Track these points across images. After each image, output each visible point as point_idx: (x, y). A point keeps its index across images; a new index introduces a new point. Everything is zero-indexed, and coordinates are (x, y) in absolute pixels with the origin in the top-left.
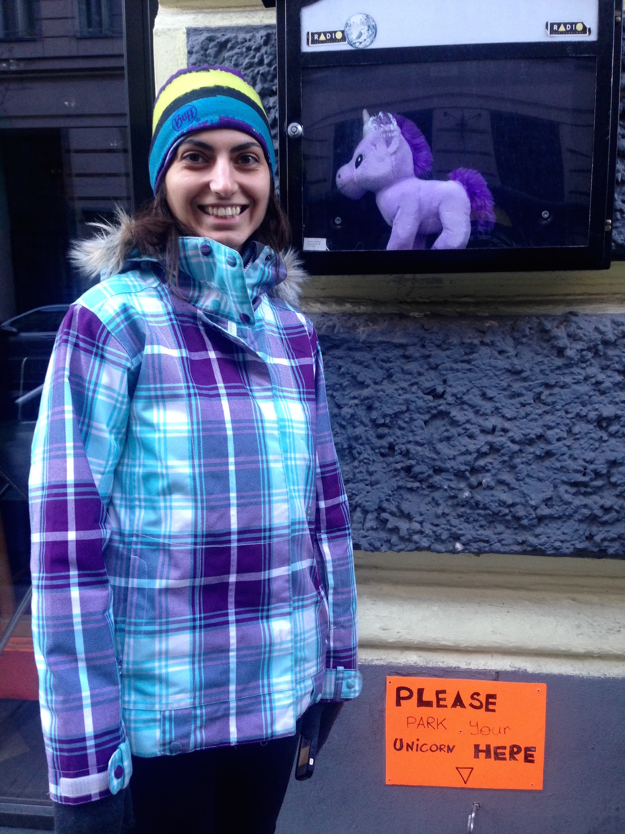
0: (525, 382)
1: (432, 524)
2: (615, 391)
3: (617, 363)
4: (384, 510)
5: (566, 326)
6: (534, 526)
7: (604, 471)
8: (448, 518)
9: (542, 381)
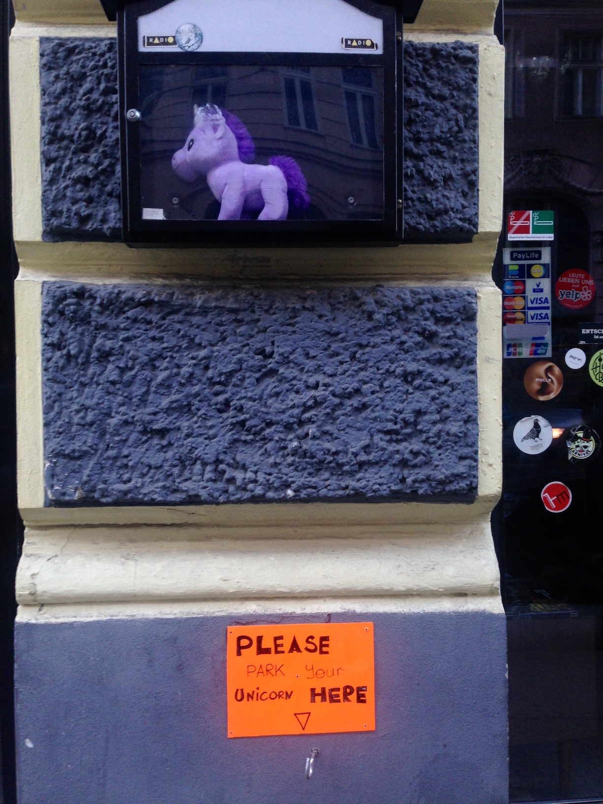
0: (342, 342)
1: (266, 473)
2: (417, 350)
3: (417, 325)
4: (222, 462)
5: (373, 295)
6: (356, 471)
7: (412, 420)
8: (280, 467)
9: (356, 341)
